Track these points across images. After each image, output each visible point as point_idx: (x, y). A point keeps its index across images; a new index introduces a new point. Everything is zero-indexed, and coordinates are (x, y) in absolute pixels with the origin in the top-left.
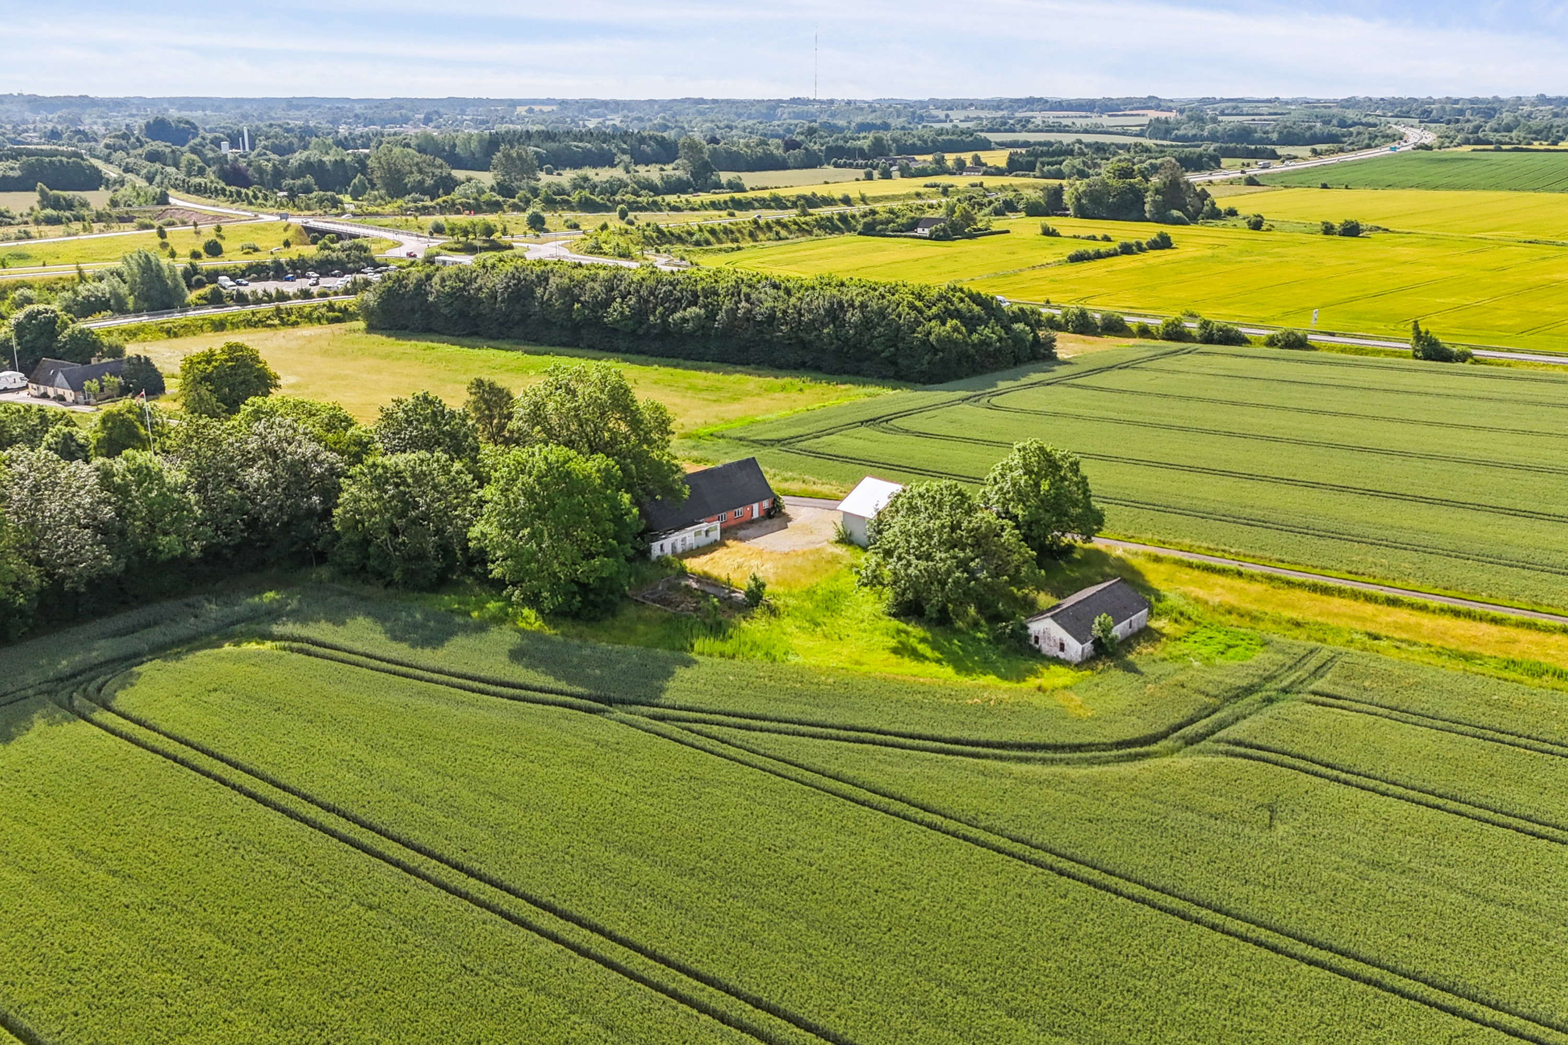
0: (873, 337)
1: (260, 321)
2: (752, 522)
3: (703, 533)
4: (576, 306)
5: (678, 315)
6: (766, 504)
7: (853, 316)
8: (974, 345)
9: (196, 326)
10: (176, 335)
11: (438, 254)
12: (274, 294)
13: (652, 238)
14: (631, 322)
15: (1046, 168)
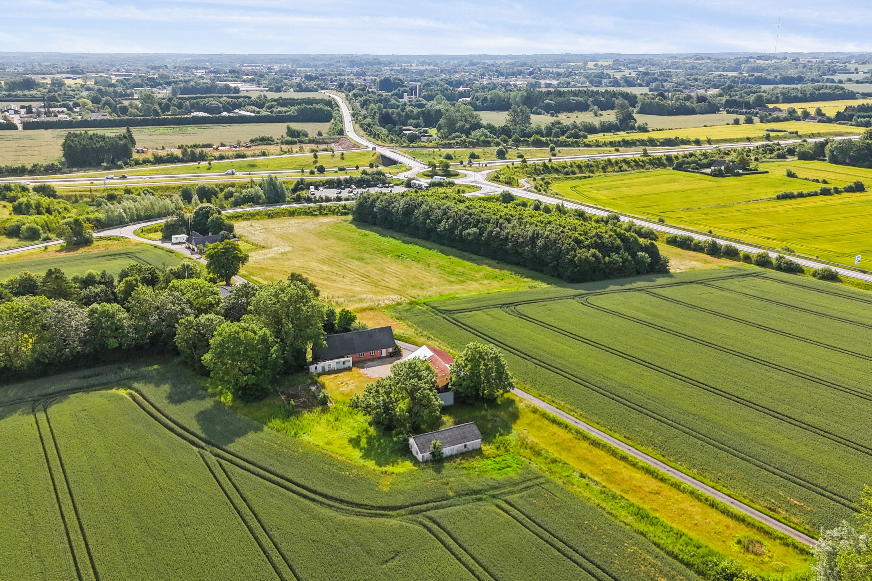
0: (547, 255)
1: (311, 212)
2: (381, 358)
3: (342, 363)
4: (428, 221)
5: (467, 231)
6: (391, 350)
7: (540, 243)
8: (605, 263)
9: (282, 213)
10: (272, 217)
11: (413, 179)
12: (324, 197)
13: (539, 170)
14: (448, 232)
15: (859, 120)
